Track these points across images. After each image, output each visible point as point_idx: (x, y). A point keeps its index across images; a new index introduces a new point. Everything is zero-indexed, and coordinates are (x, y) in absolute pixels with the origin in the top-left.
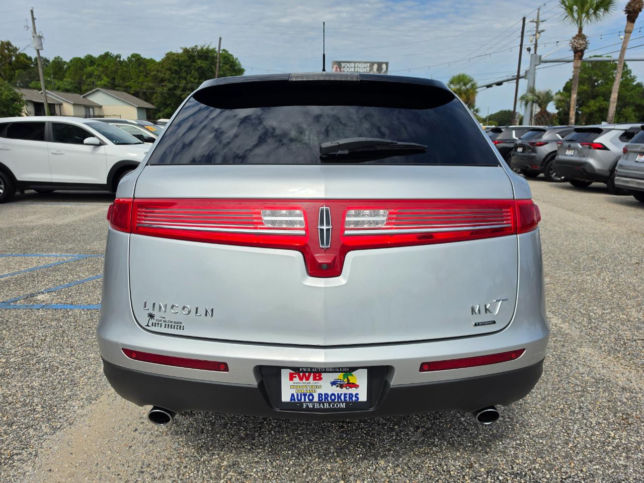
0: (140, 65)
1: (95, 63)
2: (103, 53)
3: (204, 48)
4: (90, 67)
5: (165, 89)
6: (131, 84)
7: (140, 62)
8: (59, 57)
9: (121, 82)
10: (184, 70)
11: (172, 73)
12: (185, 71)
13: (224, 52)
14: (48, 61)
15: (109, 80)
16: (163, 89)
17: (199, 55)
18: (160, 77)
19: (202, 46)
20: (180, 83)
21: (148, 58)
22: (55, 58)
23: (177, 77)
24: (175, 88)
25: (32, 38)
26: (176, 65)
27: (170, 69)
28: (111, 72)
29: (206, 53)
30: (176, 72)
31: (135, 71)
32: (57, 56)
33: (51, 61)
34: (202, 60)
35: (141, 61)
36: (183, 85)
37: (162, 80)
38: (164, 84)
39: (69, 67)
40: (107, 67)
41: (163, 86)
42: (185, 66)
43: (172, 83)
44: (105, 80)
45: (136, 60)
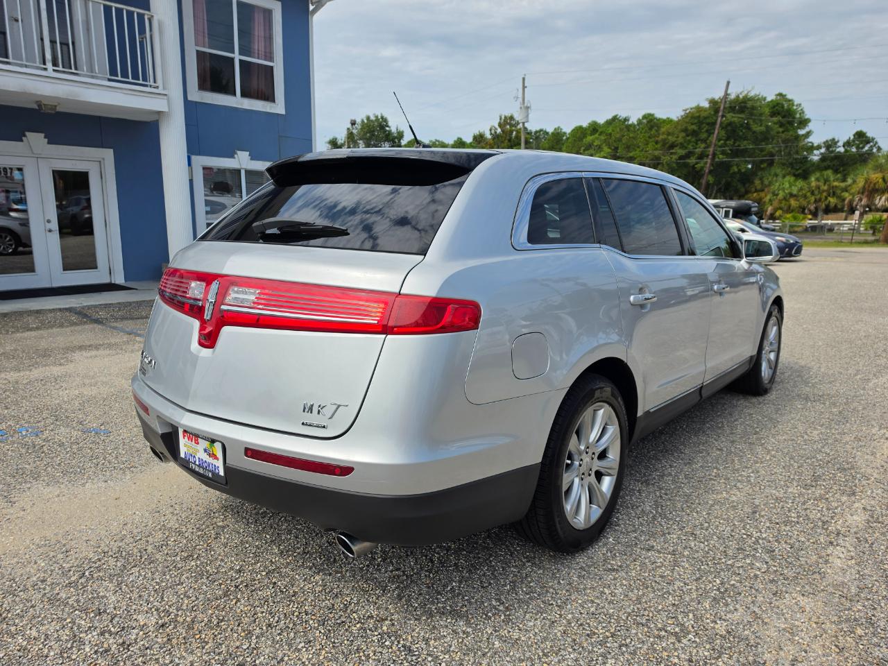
0: (651, 129)
1: (597, 131)
2: (610, 117)
3: (741, 96)
4: (591, 135)
5: (675, 157)
6: (636, 154)
7: (652, 123)
8: (559, 127)
9: (624, 152)
10: (705, 129)
11: (688, 136)
12: (707, 131)
13: (778, 97)
14: (547, 133)
15: (609, 150)
16: (671, 158)
17: (730, 107)
18: (671, 142)
19: (739, 93)
20: (696, 148)
21: (664, 117)
22: (555, 129)
23: (693, 140)
24: (688, 155)
25: (519, 110)
26: (695, 123)
27: (685, 130)
28: (615, 141)
29: (743, 102)
30: (694, 133)
31: (644, 136)
32: (556, 127)
33: (550, 133)
34: (734, 113)
35: (654, 123)
36: (700, 150)
37: (672, 146)
38: (673, 151)
39: (568, 139)
40: (610, 134)
41: (672, 153)
42: (708, 124)
43: (686, 148)
44: (606, 149)
45: (648, 122)
